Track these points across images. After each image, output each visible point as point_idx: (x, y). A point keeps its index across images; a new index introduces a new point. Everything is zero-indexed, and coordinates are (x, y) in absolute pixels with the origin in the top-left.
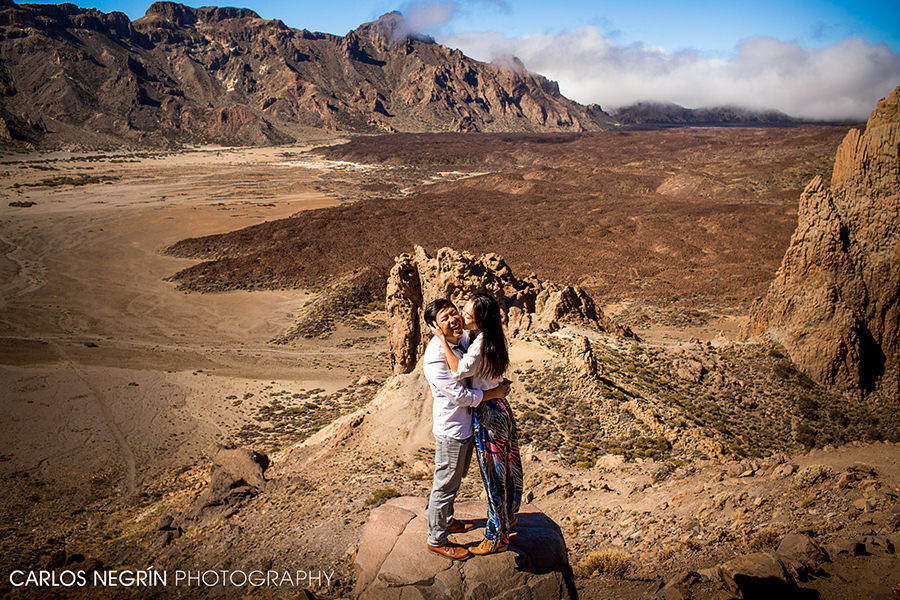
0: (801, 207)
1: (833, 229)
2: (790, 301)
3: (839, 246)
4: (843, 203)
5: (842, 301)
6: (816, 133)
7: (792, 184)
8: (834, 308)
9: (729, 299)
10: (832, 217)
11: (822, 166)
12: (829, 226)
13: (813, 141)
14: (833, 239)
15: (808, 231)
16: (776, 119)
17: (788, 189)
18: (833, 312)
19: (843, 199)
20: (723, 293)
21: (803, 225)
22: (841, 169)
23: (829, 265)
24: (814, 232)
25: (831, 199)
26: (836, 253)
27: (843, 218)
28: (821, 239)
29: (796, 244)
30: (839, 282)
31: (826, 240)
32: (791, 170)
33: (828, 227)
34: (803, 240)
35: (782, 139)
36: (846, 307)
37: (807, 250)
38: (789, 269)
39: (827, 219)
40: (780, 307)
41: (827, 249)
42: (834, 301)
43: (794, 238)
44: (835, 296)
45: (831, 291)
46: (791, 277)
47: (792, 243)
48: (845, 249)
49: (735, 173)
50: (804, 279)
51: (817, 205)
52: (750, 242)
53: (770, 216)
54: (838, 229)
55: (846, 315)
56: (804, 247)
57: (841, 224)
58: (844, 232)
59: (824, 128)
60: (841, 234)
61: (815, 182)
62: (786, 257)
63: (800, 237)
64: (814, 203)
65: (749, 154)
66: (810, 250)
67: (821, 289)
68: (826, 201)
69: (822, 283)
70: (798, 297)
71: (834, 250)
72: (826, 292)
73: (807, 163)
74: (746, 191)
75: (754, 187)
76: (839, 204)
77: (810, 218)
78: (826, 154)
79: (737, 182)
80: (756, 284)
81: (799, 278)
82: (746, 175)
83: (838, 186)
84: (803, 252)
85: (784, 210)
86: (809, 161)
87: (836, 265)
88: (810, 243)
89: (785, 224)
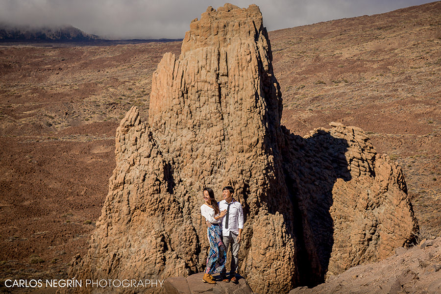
0: (117, 144)
1: (156, 167)
2: (115, 255)
3: (164, 187)
4: (163, 138)
5: (173, 250)
6: (117, 54)
7: (96, 116)
8: (164, 259)
9: (35, 262)
10: (153, 154)
11: (128, 93)
12: (151, 164)
13: (114, 63)
14: (157, 180)
15: (128, 171)
16: (69, 35)
17: (91, 122)
18: (164, 264)
19: (163, 132)
20: (27, 256)
21: (121, 165)
22: (158, 98)
23: (155, 210)
24: (135, 172)
25: (151, 134)
26: (162, 195)
27: (165, 155)
28: (144, 180)
29: (116, 187)
30: (167, 229)
31: (150, 180)
32: (93, 98)
33: (150, 166)
34: (124, 183)
35: (78, 60)
36: (177, 257)
37: (129, 193)
38: (111, 217)
39: (149, 156)
40: (105, 263)
41: (151, 191)
42: (164, 251)
43: (112, 181)
44: (165, 245)
45: (160, 239)
46: (114, 227)
47: (111, 186)
48: (170, 190)
49: (27, 104)
50: (129, 228)
51: (136, 140)
52: (53, 190)
53: (74, 155)
54: (161, 167)
55: (178, 266)
56: (126, 191)
57: (164, 161)
58: (168, 170)
59: (125, 47)
60: (164, 172)
61: (131, 114)
62: (106, 204)
63: (120, 179)
64: (132, 139)
65: (40, 80)
66: (133, 193)
67: (149, 238)
68: (145, 136)
69: (148, 231)
70: (124, 250)
71: (159, 191)
72: (154, 242)
73: (111, 90)
74: (41, 126)
75: (51, 121)
76: (159, 138)
77: (130, 156)
78: (131, 79)
79: (30, 115)
80: (66, 241)
81: (123, 227)
82: (40, 106)
83: (157, 119)
84: (125, 196)
85: (90, 148)
86: (112, 86)
87: (163, 210)
88: (132, 186)
89: (93, 164)
